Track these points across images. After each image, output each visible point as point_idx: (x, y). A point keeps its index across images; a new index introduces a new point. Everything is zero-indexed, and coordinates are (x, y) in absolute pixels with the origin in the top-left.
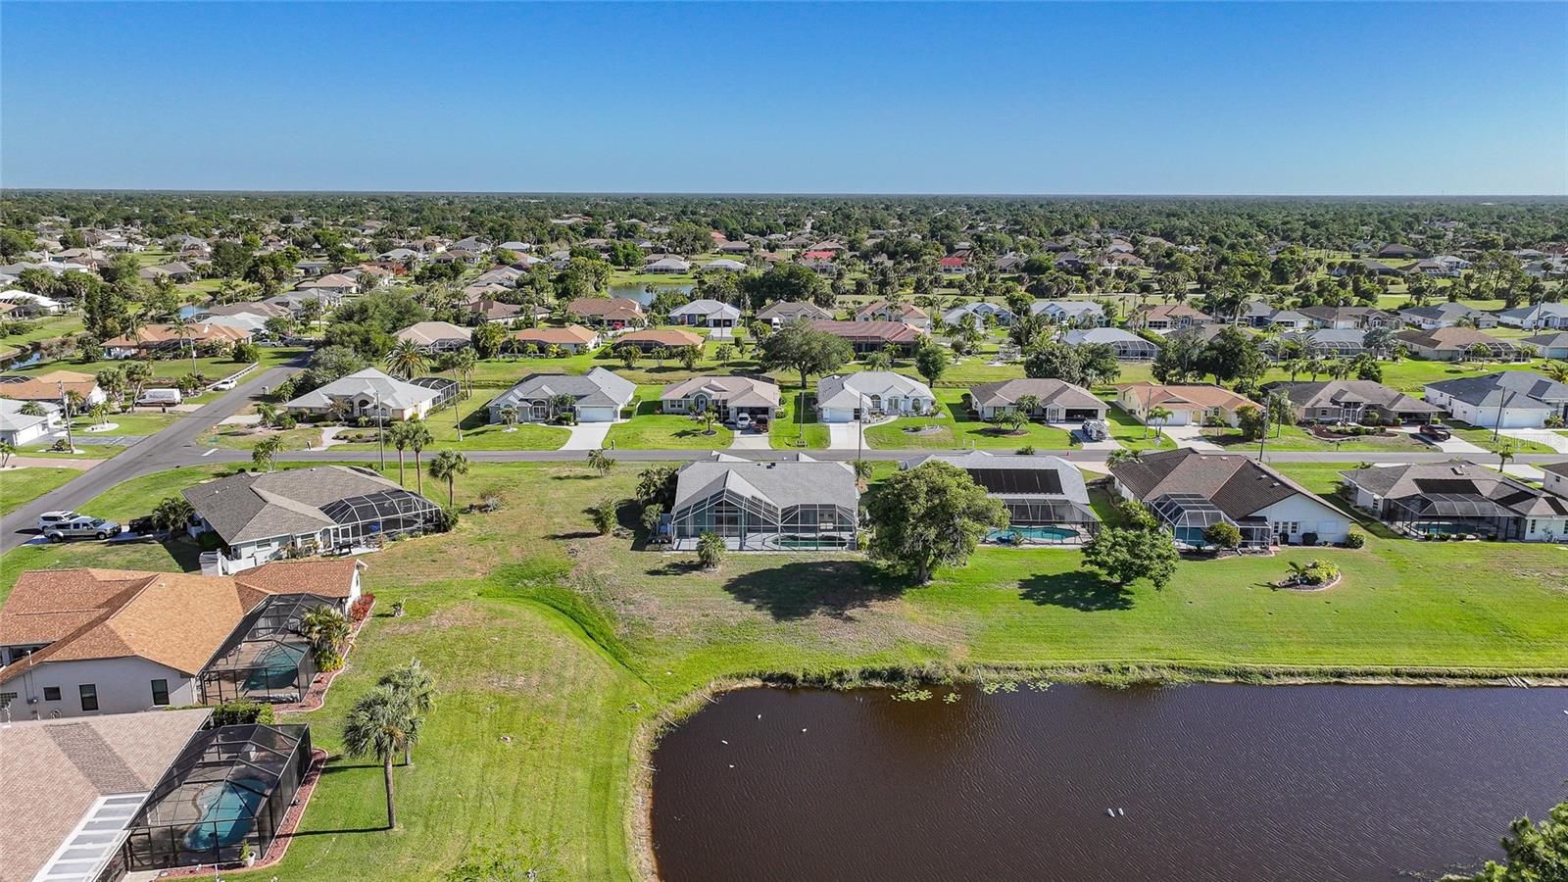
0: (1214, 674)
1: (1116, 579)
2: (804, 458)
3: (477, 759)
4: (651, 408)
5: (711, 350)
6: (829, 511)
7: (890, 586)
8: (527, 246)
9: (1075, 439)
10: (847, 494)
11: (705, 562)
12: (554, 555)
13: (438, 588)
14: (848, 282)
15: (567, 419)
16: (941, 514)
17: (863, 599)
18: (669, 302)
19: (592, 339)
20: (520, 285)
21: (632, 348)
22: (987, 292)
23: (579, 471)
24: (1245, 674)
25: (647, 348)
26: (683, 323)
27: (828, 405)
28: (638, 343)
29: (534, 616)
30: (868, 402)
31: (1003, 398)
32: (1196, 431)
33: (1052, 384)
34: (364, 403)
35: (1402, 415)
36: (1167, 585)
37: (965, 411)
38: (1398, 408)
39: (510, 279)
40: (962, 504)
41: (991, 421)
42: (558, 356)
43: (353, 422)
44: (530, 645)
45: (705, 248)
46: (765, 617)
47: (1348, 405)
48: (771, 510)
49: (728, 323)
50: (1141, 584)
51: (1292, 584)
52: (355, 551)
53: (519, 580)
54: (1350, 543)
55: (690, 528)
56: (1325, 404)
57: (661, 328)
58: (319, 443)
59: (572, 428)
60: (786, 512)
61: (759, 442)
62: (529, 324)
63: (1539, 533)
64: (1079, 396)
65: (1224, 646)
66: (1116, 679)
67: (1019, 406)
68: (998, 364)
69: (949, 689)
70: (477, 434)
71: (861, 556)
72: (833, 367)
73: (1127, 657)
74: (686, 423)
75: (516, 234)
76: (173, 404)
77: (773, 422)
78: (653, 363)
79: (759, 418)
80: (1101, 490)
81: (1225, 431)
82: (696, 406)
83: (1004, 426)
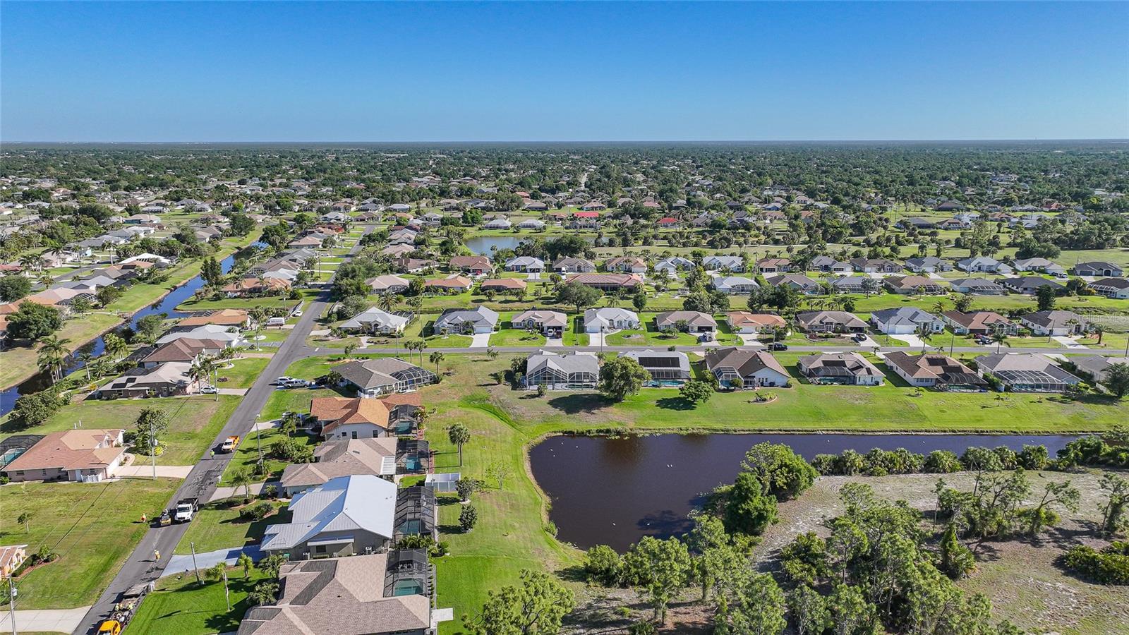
0: (718, 431)
1: (690, 399)
2: (577, 353)
3: (478, 452)
4: (507, 325)
5: (531, 290)
6: (587, 375)
7: (609, 402)
8: (407, 206)
9: (699, 340)
10: (595, 368)
11: (540, 394)
12: (482, 392)
13: (443, 404)
14: (605, 240)
15: (470, 332)
16: (625, 376)
17: (598, 407)
18: (504, 256)
19: (467, 282)
20: (417, 243)
21: (491, 291)
22: (684, 245)
23: (481, 357)
24: (728, 430)
25: (499, 290)
26: (513, 270)
27: (589, 325)
28: (494, 287)
29: (480, 413)
30: (608, 323)
31: (670, 320)
32: (755, 336)
33: (693, 313)
34: (376, 325)
35: (851, 328)
36: (707, 402)
37: (653, 327)
38: (849, 325)
39: (409, 239)
40: (632, 372)
41: (663, 332)
42: (453, 294)
43: (373, 334)
44: (483, 422)
45: (518, 207)
46: (563, 413)
47: (827, 323)
48: (564, 375)
49: (538, 270)
50: (700, 401)
51: (757, 401)
52: (408, 391)
53: (470, 401)
54: (787, 386)
55: (533, 381)
56: (817, 323)
57: (504, 274)
58: (362, 345)
59: (472, 336)
60: (570, 375)
61: (557, 343)
62: (430, 272)
63: (862, 382)
64: (707, 319)
65: (724, 422)
66: (684, 433)
67: (676, 325)
68: (677, 297)
69: (626, 435)
70: (431, 339)
71: (598, 392)
72: (592, 304)
73: (688, 425)
74: (524, 334)
75: (399, 196)
76: (282, 325)
77: (564, 333)
78: (502, 298)
79: (558, 331)
80: (698, 366)
81: (768, 336)
82: (529, 325)
83: (668, 335)
